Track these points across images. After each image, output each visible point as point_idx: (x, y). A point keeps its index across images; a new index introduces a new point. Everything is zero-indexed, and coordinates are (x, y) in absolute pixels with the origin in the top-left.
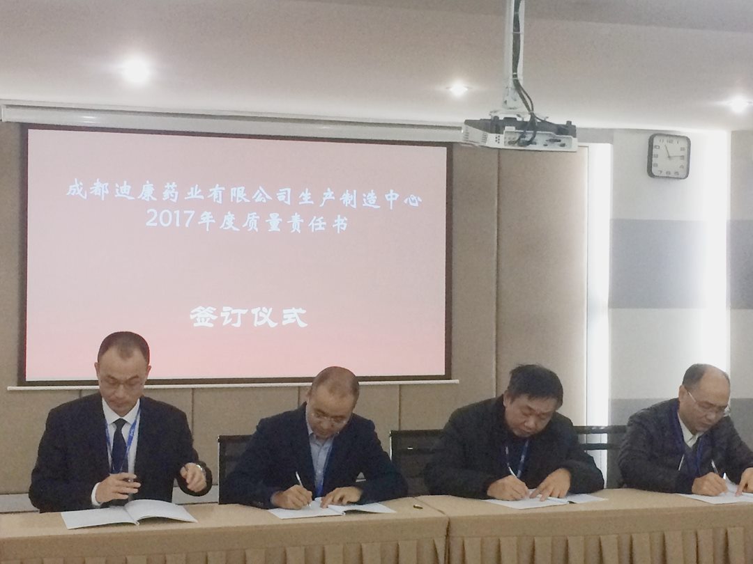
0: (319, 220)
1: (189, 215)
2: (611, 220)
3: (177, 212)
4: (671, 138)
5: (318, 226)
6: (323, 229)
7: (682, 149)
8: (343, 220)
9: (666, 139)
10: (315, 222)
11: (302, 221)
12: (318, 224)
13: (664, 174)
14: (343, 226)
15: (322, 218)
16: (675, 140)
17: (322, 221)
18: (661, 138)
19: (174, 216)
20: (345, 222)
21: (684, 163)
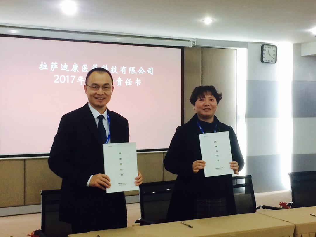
0: (129, 80)
1: (73, 78)
2: (247, 80)
3: (68, 76)
4: (270, 46)
5: (129, 83)
6: (131, 84)
7: (274, 51)
8: (139, 80)
9: (268, 47)
10: (127, 81)
11: (122, 81)
12: (129, 82)
13: (267, 61)
14: (139, 83)
15: (130, 79)
16: (271, 47)
17: (131, 81)
18: (266, 46)
19: (66, 78)
20: (140, 81)
21: (274, 57)
